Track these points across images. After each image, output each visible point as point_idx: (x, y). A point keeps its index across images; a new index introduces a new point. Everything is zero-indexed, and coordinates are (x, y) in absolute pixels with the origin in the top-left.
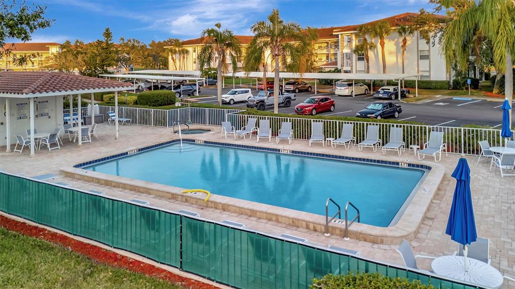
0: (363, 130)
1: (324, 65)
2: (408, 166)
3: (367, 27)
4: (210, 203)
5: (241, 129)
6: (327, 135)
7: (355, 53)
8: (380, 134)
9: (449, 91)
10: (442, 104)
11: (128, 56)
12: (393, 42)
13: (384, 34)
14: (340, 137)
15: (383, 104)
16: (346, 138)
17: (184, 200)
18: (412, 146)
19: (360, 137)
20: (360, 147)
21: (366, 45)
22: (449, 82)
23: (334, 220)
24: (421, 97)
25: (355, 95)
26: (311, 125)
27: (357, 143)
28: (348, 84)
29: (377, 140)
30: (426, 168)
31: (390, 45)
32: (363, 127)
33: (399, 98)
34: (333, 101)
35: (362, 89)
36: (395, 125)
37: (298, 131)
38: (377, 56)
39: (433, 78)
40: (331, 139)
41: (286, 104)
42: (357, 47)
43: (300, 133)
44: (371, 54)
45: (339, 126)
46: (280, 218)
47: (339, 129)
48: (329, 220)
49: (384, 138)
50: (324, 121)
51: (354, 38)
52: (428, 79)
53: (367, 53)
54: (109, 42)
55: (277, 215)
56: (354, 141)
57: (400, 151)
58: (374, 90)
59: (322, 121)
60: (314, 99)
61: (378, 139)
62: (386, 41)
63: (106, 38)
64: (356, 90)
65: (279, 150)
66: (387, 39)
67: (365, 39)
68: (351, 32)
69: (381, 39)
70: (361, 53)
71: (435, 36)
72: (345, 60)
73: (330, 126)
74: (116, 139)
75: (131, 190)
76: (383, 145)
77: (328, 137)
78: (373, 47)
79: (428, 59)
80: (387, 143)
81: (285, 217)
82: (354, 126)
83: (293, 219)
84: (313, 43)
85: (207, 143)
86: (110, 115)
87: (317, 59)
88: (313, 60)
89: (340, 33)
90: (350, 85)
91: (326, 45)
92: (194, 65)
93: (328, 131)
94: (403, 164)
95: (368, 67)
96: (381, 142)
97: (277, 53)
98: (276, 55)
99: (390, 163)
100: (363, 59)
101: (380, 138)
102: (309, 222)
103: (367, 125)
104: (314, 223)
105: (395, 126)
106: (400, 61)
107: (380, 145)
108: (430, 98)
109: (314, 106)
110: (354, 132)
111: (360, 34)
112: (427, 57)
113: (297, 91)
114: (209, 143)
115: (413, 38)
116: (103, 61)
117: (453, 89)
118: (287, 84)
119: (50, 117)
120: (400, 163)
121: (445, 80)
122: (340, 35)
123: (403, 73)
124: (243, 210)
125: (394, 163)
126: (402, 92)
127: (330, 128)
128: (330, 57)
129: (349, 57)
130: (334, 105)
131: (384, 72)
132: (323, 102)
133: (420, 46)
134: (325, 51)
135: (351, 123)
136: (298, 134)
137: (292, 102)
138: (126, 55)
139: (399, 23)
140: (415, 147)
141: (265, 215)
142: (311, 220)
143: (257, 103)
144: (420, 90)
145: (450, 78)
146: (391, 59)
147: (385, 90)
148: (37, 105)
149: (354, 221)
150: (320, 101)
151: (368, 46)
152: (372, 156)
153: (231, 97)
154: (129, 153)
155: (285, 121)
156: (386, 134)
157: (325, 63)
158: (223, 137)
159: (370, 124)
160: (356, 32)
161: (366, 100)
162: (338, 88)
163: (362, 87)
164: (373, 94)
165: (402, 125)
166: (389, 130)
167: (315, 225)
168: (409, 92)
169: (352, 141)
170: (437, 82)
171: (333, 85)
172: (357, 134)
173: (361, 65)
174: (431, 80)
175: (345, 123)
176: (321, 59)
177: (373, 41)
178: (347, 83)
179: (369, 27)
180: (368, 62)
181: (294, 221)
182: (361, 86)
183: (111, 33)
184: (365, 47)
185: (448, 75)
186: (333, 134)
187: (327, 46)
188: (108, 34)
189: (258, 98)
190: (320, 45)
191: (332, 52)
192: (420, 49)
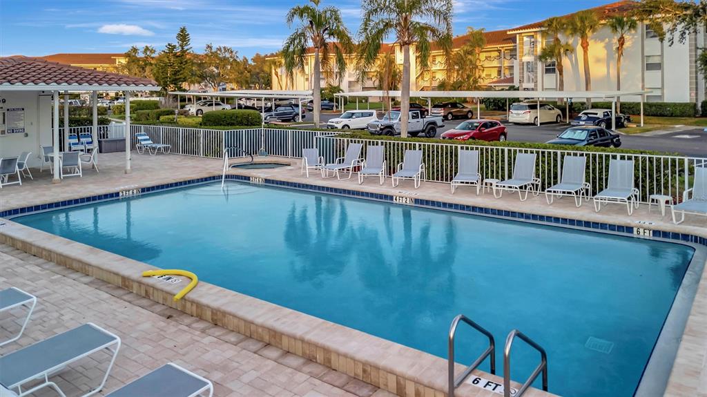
0: (555, 166)
1: (494, 82)
2: (653, 235)
3: (561, 20)
4: (188, 305)
5: (333, 163)
6: (487, 174)
7: (540, 60)
8: (588, 173)
9: (697, 119)
10: (688, 137)
11: (216, 71)
12: (602, 44)
13: (588, 29)
14: (510, 177)
15: (588, 130)
16: (520, 180)
17: (143, 293)
18: (655, 196)
19: (548, 176)
20: (549, 196)
21: (557, 47)
22: (695, 105)
23: (473, 377)
24: (649, 127)
25: (541, 124)
26: (456, 156)
27: (543, 189)
28: (529, 106)
29: (582, 184)
30: (696, 241)
31: (597, 49)
32: (555, 160)
33: (613, 129)
34: (504, 128)
35: (552, 115)
36: (618, 156)
37: (433, 167)
38: (575, 66)
39: (666, 100)
40: (494, 181)
41: (429, 132)
42: (544, 50)
43: (438, 171)
44: (566, 61)
45: (510, 157)
46: (333, 358)
47: (510, 164)
48: (456, 381)
49: (597, 180)
50: (482, 150)
51: (539, 38)
52: (659, 101)
53: (561, 61)
54: (186, 48)
55: (326, 350)
56: (537, 185)
57: (630, 207)
58: (571, 117)
59: (477, 149)
60: (472, 123)
61: (584, 182)
62: (591, 42)
63: (180, 42)
64: (542, 116)
65: (391, 198)
66: (592, 39)
67: (557, 40)
68: (534, 30)
69: (582, 37)
70: (551, 60)
71: (673, 30)
72: (525, 73)
73: (492, 157)
74: (126, 173)
75: (59, 264)
76: (594, 194)
77: (487, 178)
78: (569, 50)
79: (660, 69)
80: (601, 189)
81: (346, 356)
82: (538, 158)
83: (365, 364)
84: (477, 51)
85: (269, 183)
86: (139, 138)
87: (483, 75)
88: (477, 76)
89: (518, 32)
90: (533, 107)
91: (497, 54)
92: (307, 83)
93: (487, 167)
94: (641, 230)
95: (562, 81)
96: (590, 188)
97: (406, 39)
98: (405, 43)
99: (612, 227)
100: (553, 71)
101: (588, 180)
102: (405, 379)
103: (563, 156)
104: (417, 382)
105: (618, 158)
106: (613, 72)
107: (587, 195)
108: (665, 129)
109: (471, 134)
110: (537, 170)
111: (550, 32)
112: (658, 66)
113: (450, 117)
114: (273, 182)
115: (636, 37)
116: (175, 73)
117: (702, 116)
118: (435, 106)
119: (27, 135)
120: (635, 230)
121: (688, 101)
122: (518, 36)
123: (619, 89)
124: (253, 328)
125: (620, 228)
126: (618, 119)
127: (492, 161)
128: (502, 72)
129: (531, 68)
130: (505, 135)
131: (587, 89)
132: (487, 128)
133: (646, 49)
134: (496, 63)
135: (532, 152)
136: (433, 173)
137: (438, 130)
138: (215, 69)
139: (612, 14)
140: (662, 198)
141: (299, 344)
142: (410, 373)
143: (381, 129)
144: (647, 117)
145: (697, 100)
146: (597, 71)
147: (589, 115)
148: (4, 113)
149: (530, 384)
150: (482, 126)
151: (562, 51)
152: (575, 213)
153: (346, 121)
154: (121, 194)
155: (410, 149)
156: (601, 173)
157: (495, 80)
158: (304, 175)
159: (569, 154)
160: (543, 29)
161: (558, 130)
162: (514, 112)
163: (552, 112)
164: (569, 123)
165: (633, 155)
166: (607, 166)
167: (421, 389)
168: (628, 120)
169: (533, 185)
170: (675, 105)
171: (506, 110)
172: (543, 172)
173: (551, 80)
174: (665, 101)
175: (520, 151)
176: (490, 75)
177: (571, 41)
178: (527, 104)
179: (564, 21)
180: (561, 73)
181: (369, 369)
182: (550, 109)
183: (188, 35)
184: (557, 51)
185: (693, 94)
186: (497, 172)
187: (499, 56)
188: (183, 36)
189: (384, 122)
190: (488, 54)
191: (506, 64)
192: (646, 54)
